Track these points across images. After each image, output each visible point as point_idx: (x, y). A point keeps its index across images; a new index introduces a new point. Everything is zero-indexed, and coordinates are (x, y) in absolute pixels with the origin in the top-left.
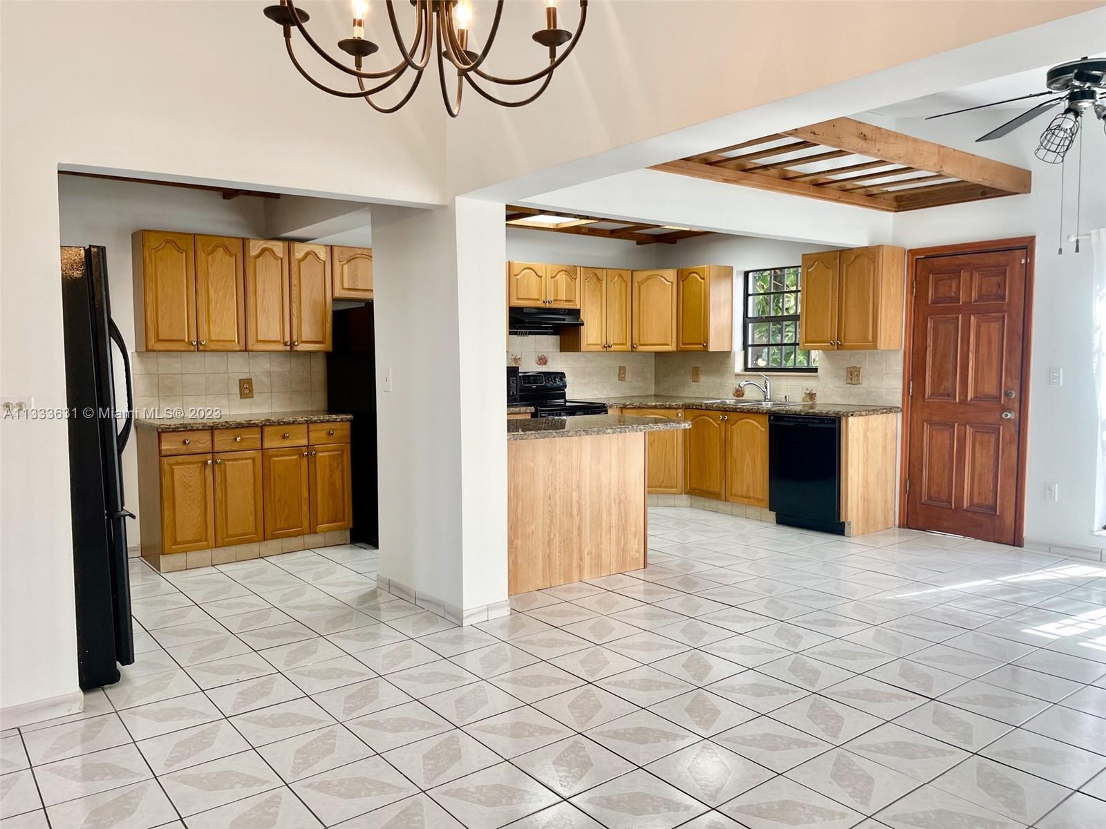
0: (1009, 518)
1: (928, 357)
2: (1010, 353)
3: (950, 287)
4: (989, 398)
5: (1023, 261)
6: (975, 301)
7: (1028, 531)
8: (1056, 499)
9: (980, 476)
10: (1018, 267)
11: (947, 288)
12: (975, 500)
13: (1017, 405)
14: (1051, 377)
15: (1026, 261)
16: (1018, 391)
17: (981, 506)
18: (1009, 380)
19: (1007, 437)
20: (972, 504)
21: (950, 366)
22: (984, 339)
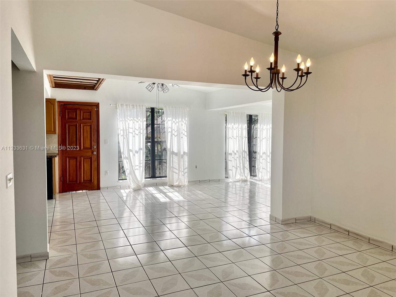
0: (96, 183)
1: (67, 136)
2: (93, 135)
3: (73, 115)
4: (87, 148)
5: (96, 109)
6: (82, 120)
7: (101, 186)
8: (108, 174)
9: (86, 172)
10: (94, 111)
11: (72, 115)
12: (85, 179)
13: (96, 150)
14: (105, 142)
15: (97, 109)
16: (96, 145)
17: (87, 181)
18: (94, 143)
19: (94, 159)
20: (84, 180)
21: (75, 139)
22: (85, 131)
